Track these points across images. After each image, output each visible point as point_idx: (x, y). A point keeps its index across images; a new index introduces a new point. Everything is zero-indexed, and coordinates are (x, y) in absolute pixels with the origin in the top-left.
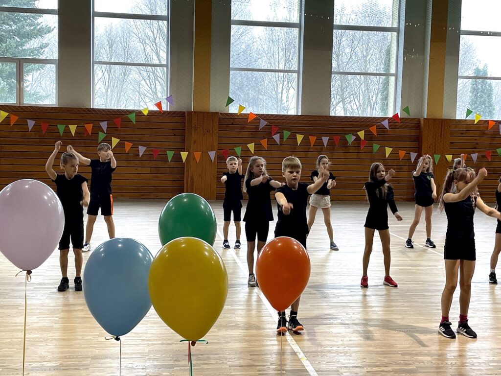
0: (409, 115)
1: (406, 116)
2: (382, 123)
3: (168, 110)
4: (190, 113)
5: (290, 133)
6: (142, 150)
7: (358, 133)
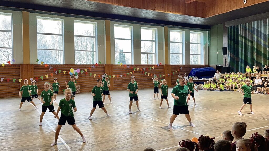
0: (101, 63)
1: (100, 64)
2: (93, 66)
3: (13, 64)
4: (22, 65)
5: (61, 71)
6: (2, 79)
7: (85, 70)
